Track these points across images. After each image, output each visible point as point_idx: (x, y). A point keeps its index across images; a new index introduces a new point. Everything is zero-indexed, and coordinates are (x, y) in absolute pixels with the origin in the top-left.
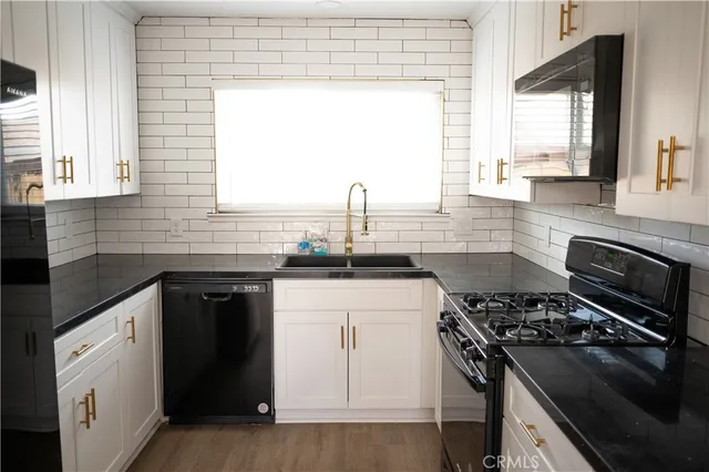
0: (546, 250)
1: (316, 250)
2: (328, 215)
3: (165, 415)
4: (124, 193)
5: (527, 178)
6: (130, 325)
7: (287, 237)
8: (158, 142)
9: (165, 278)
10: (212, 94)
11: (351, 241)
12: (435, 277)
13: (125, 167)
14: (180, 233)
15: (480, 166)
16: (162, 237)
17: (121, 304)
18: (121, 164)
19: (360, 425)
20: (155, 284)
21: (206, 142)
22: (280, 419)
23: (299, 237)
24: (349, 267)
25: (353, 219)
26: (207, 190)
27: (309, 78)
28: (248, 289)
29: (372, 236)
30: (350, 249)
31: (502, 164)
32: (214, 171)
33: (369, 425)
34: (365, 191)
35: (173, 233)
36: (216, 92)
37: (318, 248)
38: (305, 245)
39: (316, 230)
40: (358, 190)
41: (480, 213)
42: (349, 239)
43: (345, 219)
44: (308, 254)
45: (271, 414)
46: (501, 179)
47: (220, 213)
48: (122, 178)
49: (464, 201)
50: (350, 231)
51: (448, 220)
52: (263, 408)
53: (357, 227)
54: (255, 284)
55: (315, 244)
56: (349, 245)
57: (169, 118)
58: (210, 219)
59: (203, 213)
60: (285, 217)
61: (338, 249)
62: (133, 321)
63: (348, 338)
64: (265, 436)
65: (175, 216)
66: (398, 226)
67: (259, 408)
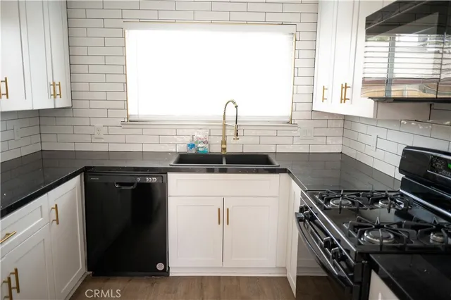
0: (372, 153)
1: (200, 149)
2: (209, 124)
3: (89, 270)
4: (57, 107)
5: (372, 98)
6: (54, 211)
7: (179, 140)
8: (83, 69)
9: (87, 172)
10: (123, 34)
11: (226, 144)
12: (289, 173)
13: (58, 87)
14: (102, 136)
15: (324, 89)
16: (88, 138)
17: (46, 194)
18: (54, 84)
19: (231, 278)
20: (79, 176)
21: (120, 69)
22: (173, 273)
23: (188, 140)
24: (224, 164)
25: (227, 127)
26: (121, 105)
27: (195, 22)
28: (148, 180)
29: (241, 140)
30: (224, 149)
31: (346, 87)
32: (126, 91)
33: (238, 278)
34: (236, 107)
35: (96, 136)
36: (126, 31)
37: (202, 148)
38: (192, 146)
39: (200, 135)
40: (231, 107)
41: (319, 124)
42: (224, 142)
43: (222, 127)
44: (194, 152)
45: (166, 272)
46: (344, 99)
47: (131, 122)
48: (55, 95)
49: (308, 115)
50: (224, 136)
51: (296, 128)
52: (160, 267)
53: (230, 133)
54: (154, 176)
55: (199, 145)
56: (224, 146)
57: (92, 51)
58: (123, 126)
59: (118, 122)
60: (178, 125)
61: (216, 149)
62: (56, 208)
63: (223, 217)
64: (162, 285)
65: (98, 124)
66: (259, 133)
67: (157, 266)
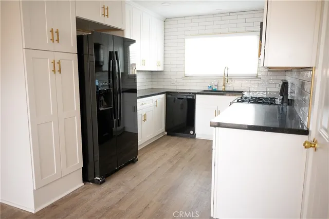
2: (217, 78)
3: (166, 131)
8: (169, 56)
9: (167, 93)
10: (184, 40)
17: (154, 96)
18: (158, 62)
20: (164, 95)
21: (182, 55)
22: (197, 137)
25: (225, 79)
26: (182, 70)
28: (189, 97)
30: (224, 89)
32: (184, 64)
34: (228, 69)
35: (172, 82)
37: (214, 88)
38: (210, 87)
44: (211, 90)
45: (194, 135)
47: (186, 77)
48: (158, 66)
49: (266, 73)
50: (224, 83)
52: (192, 132)
57: (172, 48)
58: (182, 79)
62: (157, 102)
65: (173, 77)
67: (190, 132)
